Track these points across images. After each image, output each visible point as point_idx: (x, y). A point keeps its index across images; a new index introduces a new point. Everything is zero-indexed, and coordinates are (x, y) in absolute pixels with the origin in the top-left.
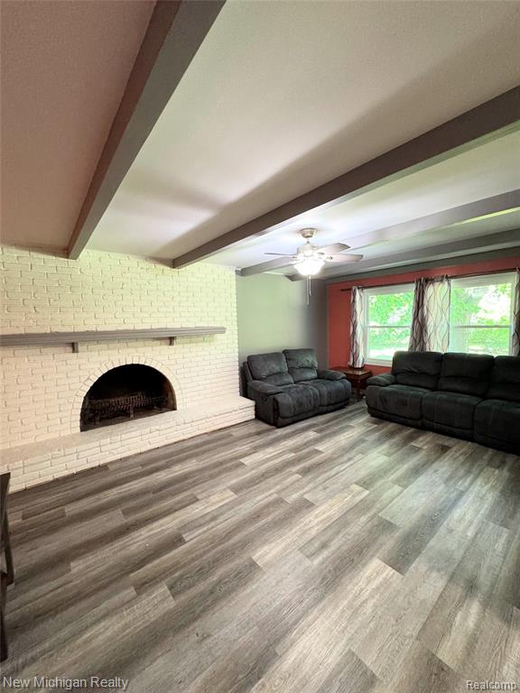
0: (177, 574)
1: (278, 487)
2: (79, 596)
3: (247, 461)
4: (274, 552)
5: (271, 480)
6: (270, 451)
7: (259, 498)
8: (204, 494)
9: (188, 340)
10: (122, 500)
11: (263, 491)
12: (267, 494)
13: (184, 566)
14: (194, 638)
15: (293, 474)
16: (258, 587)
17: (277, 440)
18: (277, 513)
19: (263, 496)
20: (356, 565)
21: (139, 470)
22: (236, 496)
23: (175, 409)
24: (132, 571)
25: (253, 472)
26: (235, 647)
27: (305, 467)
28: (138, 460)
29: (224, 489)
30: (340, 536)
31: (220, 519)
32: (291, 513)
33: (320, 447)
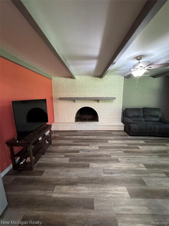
0: (73, 158)
1: (113, 152)
2: (57, 152)
3: (109, 142)
4: (96, 166)
5: (112, 149)
6: (120, 142)
7: (105, 152)
8: (91, 145)
9: (104, 101)
10: (75, 139)
11: (107, 151)
12: (107, 152)
13: (75, 157)
14: (66, 170)
15: (122, 151)
16: (85, 170)
17: (126, 139)
18: (106, 158)
19: (106, 152)
20: (117, 184)
21: (83, 134)
22: (98, 149)
23: (98, 121)
24: (66, 153)
25: (109, 145)
26: (71, 177)
27: (127, 151)
28: (84, 132)
29: (97, 146)
30: (119, 174)
31: (90, 152)
32: (110, 160)
33: (140, 147)
